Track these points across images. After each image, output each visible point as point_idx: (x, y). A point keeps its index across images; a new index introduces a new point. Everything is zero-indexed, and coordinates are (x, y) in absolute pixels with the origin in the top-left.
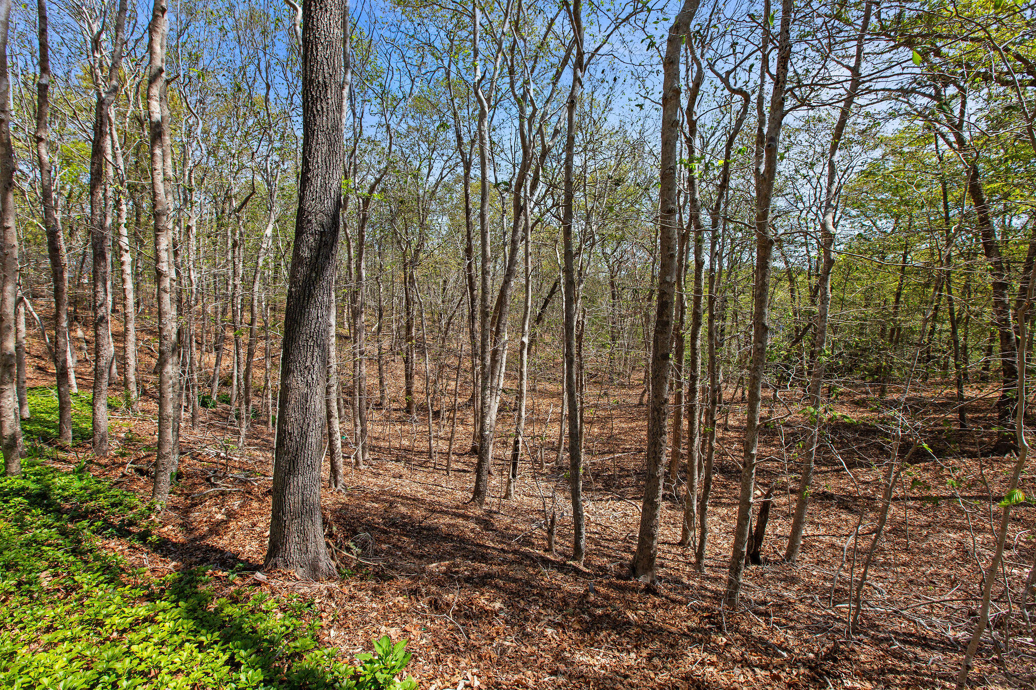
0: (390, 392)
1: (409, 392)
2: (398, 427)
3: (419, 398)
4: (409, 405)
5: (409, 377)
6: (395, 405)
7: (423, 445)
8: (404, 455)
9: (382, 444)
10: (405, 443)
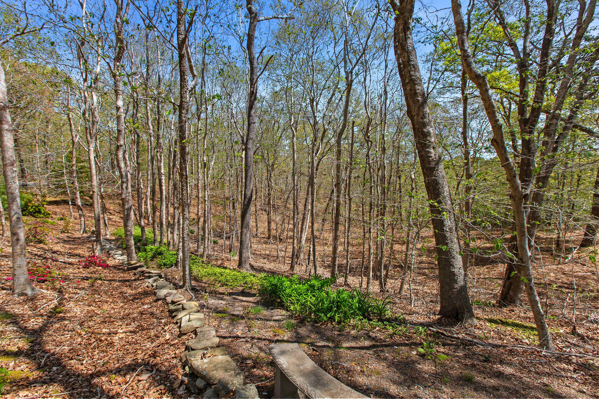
0: (260, 230)
1: (269, 230)
2: (264, 246)
3: (273, 232)
4: (269, 235)
5: (269, 223)
6: (263, 236)
7: (275, 254)
8: (267, 257)
9: (257, 253)
10: (268, 252)
